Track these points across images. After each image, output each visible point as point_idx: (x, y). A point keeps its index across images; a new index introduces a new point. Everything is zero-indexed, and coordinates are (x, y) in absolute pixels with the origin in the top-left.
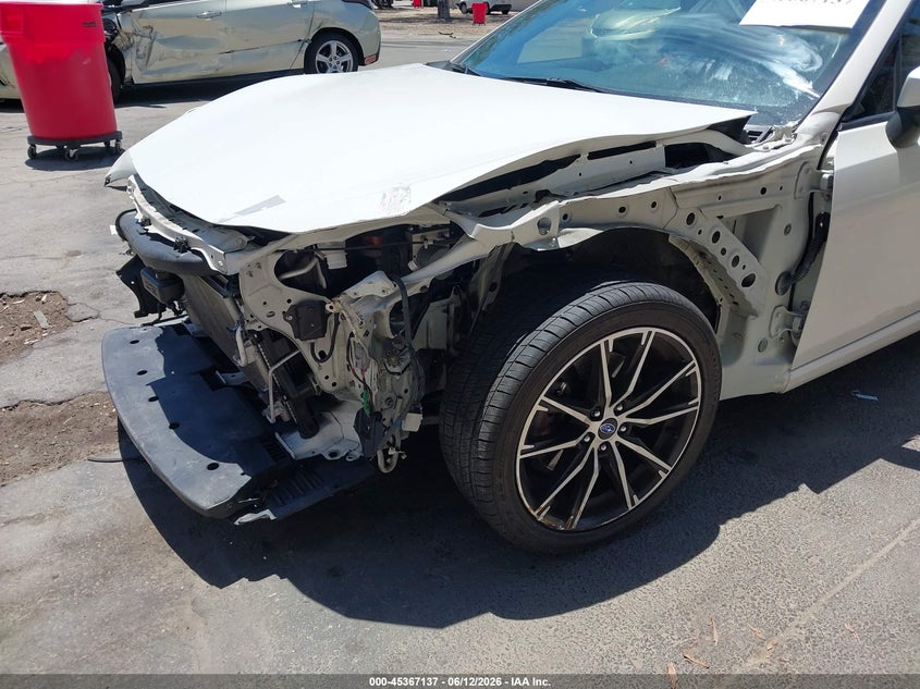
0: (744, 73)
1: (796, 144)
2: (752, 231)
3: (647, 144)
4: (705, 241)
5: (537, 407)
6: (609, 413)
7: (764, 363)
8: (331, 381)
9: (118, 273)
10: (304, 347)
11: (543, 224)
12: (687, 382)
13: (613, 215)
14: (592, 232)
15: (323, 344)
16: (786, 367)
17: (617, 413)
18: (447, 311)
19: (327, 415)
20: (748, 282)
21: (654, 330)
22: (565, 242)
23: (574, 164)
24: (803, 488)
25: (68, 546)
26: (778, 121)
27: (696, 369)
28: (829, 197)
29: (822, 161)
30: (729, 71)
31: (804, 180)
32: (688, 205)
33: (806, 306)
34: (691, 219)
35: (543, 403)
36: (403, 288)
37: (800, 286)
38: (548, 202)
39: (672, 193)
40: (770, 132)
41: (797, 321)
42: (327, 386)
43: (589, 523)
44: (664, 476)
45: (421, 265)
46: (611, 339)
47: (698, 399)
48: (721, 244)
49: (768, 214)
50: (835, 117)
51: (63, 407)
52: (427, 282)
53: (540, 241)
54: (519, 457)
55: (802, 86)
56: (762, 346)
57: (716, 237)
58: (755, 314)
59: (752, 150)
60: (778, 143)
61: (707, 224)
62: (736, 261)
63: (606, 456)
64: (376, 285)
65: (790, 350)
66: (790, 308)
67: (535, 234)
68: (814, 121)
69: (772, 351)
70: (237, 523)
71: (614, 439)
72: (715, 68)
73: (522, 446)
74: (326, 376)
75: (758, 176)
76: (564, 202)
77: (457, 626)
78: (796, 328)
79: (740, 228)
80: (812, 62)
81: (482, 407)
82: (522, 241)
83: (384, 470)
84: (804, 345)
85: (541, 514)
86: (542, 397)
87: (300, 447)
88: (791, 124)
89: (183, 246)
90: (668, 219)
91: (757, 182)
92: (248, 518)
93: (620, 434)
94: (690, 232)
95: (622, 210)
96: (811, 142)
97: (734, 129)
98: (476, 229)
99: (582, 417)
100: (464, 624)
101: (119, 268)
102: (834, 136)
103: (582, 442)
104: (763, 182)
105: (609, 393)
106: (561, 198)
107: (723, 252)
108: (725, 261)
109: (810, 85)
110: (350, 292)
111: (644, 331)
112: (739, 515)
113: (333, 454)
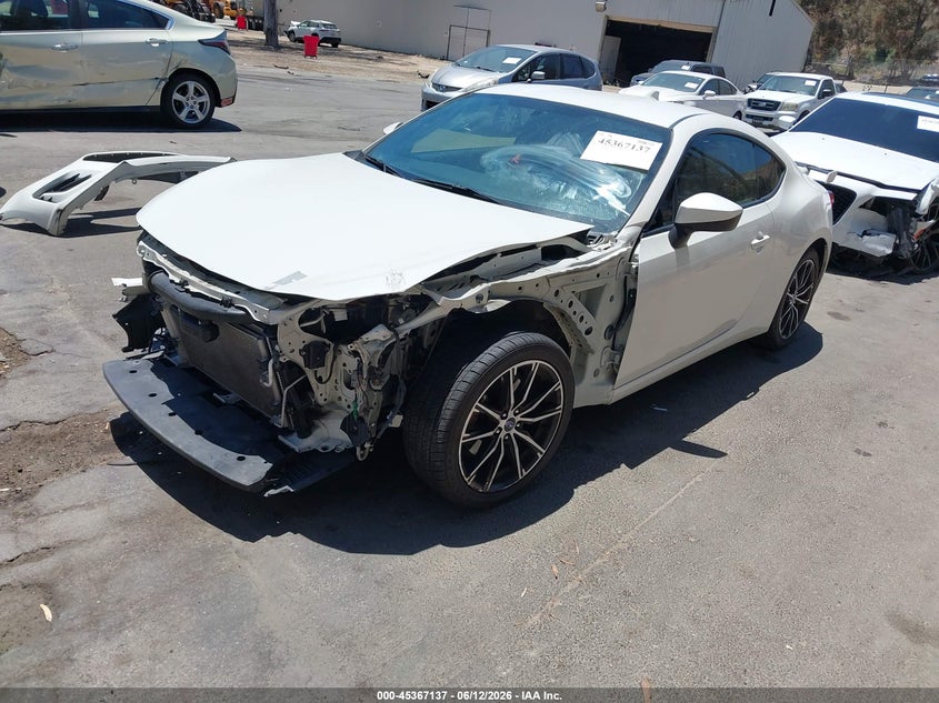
0: (584, 195)
1: (617, 246)
2: (591, 300)
3: (532, 247)
4: (564, 306)
5: (474, 410)
6: (511, 414)
7: (598, 384)
8: (323, 397)
9: (114, 316)
10: (309, 373)
11: (479, 297)
12: (555, 395)
13: (515, 292)
14: (505, 302)
15: (322, 372)
16: (611, 387)
17: (515, 415)
18: (404, 349)
19: (316, 422)
20: (588, 332)
21: (539, 362)
22: (490, 308)
23: (493, 260)
24: (623, 465)
25: (125, 522)
26: (606, 230)
27: (561, 387)
28: (636, 279)
29: (632, 256)
30: (575, 192)
31: (621, 268)
32: (555, 285)
33: (623, 348)
34: (557, 293)
35: (477, 407)
36: (397, 334)
37: (619, 335)
38: (481, 284)
39: (548, 278)
40: (602, 236)
41: (618, 357)
42: (321, 401)
43: (497, 487)
44: (540, 456)
45: (406, 322)
46: (516, 367)
47: (561, 406)
48: (574, 308)
49: (600, 290)
50: (640, 229)
51: (60, 425)
52: (408, 332)
53: (477, 307)
54: (461, 441)
55: (620, 207)
56: (596, 374)
57: (571, 304)
58: (593, 353)
59: (591, 249)
60: (607, 245)
61: (566, 296)
62: (582, 318)
63: (508, 443)
64: (380, 334)
65: (613, 376)
66: (613, 349)
67: (474, 303)
68: (628, 232)
69: (602, 377)
70: (266, 495)
71: (513, 431)
72: (565, 190)
73: (464, 435)
74: (321, 393)
75: (595, 267)
76: (490, 284)
77: (421, 553)
78: (617, 362)
79: (584, 297)
80: (625, 192)
81: (441, 410)
82: (466, 307)
83: (360, 459)
84: (622, 374)
85: (470, 481)
86: (477, 403)
87: (300, 444)
88: (614, 233)
89: (228, 303)
90: (544, 294)
91: (595, 271)
92: (272, 492)
93: (516, 428)
94: (556, 301)
95: (520, 288)
96: (625, 245)
97: (582, 237)
98: (442, 300)
99: (497, 417)
100: (425, 552)
101: (116, 312)
102: (638, 241)
103: (495, 434)
104: (598, 270)
105: (512, 402)
106: (488, 281)
107: (575, 313)
108: (576, 319)
109: (624, 207)
110: (364, 337)
111: (533, 362)
112: (585, 483)
113: (324, 448)
